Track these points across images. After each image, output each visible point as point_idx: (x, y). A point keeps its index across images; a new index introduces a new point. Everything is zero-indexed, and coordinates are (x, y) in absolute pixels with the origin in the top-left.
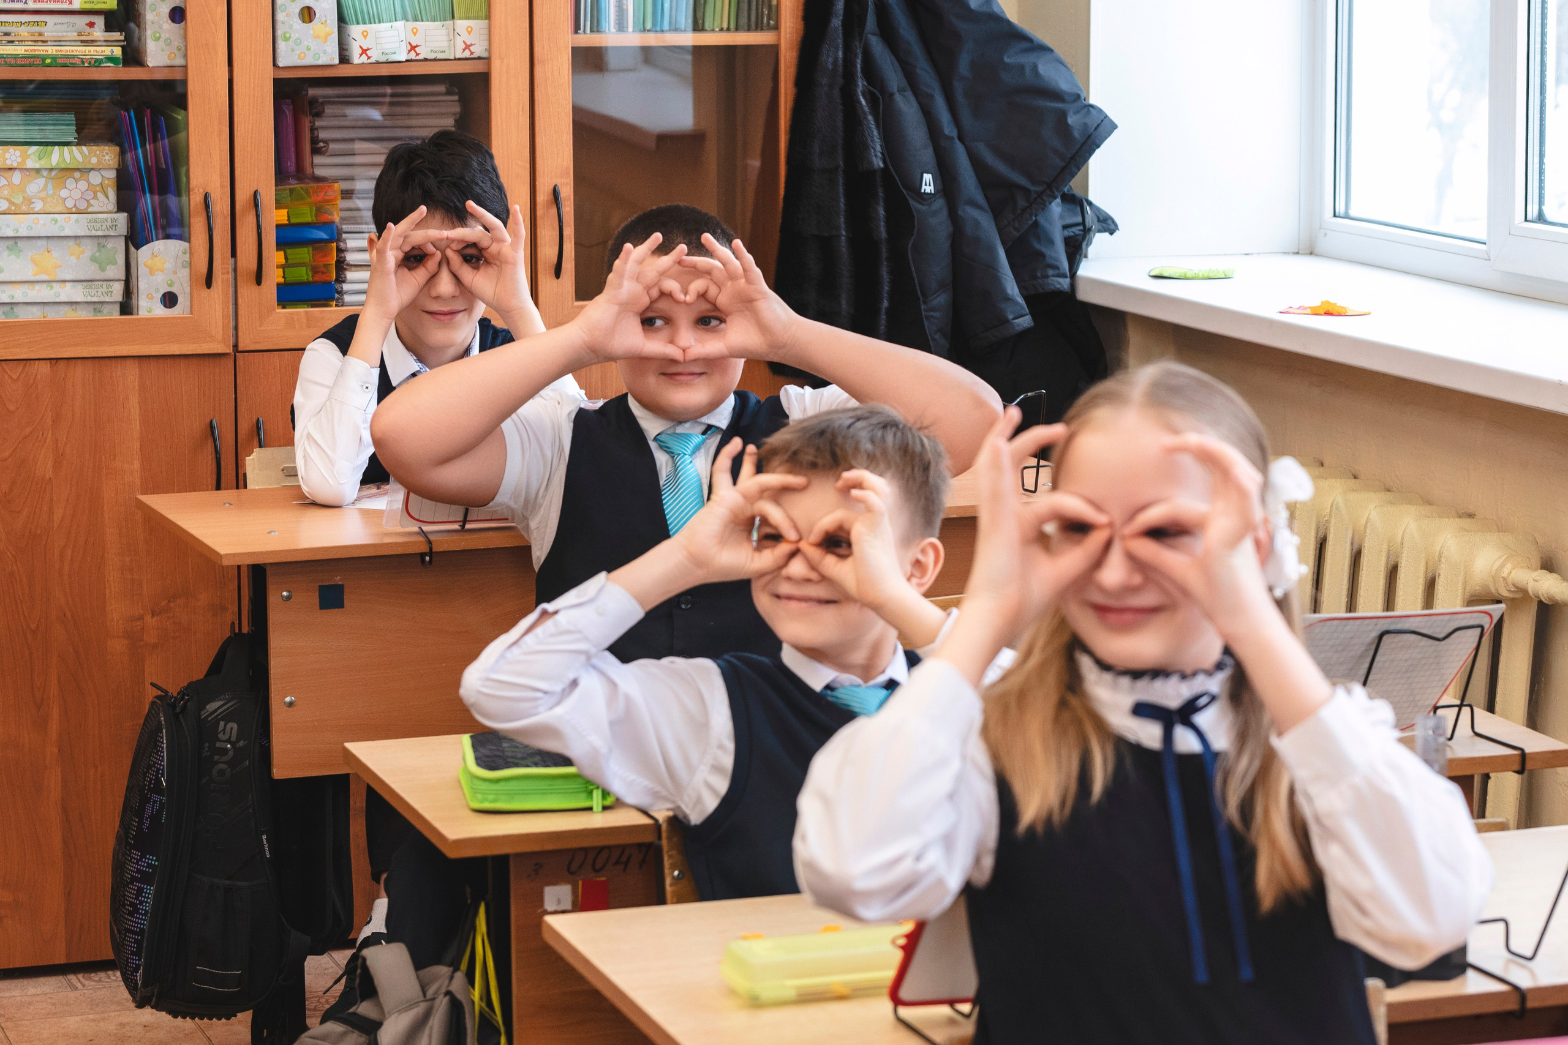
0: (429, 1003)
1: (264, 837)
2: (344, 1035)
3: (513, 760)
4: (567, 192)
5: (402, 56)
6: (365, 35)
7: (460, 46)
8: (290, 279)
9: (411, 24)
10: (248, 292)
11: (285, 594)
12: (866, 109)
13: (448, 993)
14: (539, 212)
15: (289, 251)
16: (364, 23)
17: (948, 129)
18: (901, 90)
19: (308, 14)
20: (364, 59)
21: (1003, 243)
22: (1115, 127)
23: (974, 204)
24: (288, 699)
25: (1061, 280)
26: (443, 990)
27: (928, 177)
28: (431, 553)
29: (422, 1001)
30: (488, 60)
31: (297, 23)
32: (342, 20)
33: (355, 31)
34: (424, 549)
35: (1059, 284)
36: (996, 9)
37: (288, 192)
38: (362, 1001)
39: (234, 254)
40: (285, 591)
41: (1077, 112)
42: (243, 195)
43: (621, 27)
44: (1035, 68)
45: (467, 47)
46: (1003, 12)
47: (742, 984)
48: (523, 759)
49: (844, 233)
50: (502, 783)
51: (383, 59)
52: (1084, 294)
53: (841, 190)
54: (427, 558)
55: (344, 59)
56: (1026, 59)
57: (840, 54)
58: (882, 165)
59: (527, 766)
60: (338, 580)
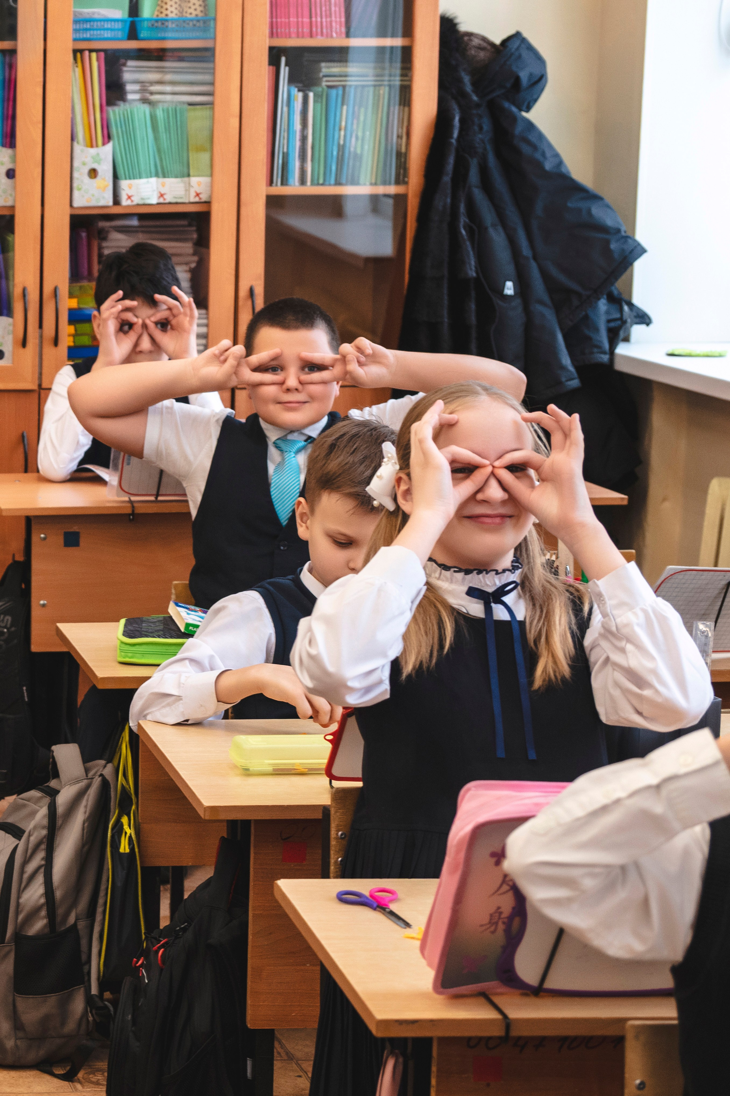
0: (89, 780)
1: (25, 688)
2: (41, 798)
3: (145, 633)
4: (259, 291)
5: (154, 201)
6: (130, 187)
7: (193, 194)
8: (77, 344)
9: (161, 180)
10: (49, 350)
11: (42, 536)
12: (466, 237)
13: (101, 775)
14: (241, 303)
15: (78, 326)
16: (130, 179)
17: (526, 251)
18: (494, 225)
19: (93, 173)
20: (129, 203)
21: (562, 330)
22: (644, 251)
23: (542, 303)
24: (42, 602)
25: (603, 356)
26: (99, 774)
27: (509, 284)
28: (133, 514)
29: (85, 779)
30: (208, 203)
31: (86, 179)
32: (116, 177)
33: (124, 184)
34: (129, 511)
35: (601, 358)
36: (563, 170)
37: (78, 288)
38: (53, 779)
39: (41, 326)
40: (43, 534)
41: (618, 241)
42: (48, 289)
43: (303, 181)
44: (589, 212)
45: (198, 195)
46: (569, 172)
47: (241, 762)
48: (151, 633)
49: (446, 320)
50: (137, 646)
51: (141, 202)
52: (620, 366)
53: (445, 291)
54: (131, 517)
55: (116, 201)
56: (583, 205)
57: (449, 200)
58: (474, 275)
59: (154, 637)
60: (75, 529)
